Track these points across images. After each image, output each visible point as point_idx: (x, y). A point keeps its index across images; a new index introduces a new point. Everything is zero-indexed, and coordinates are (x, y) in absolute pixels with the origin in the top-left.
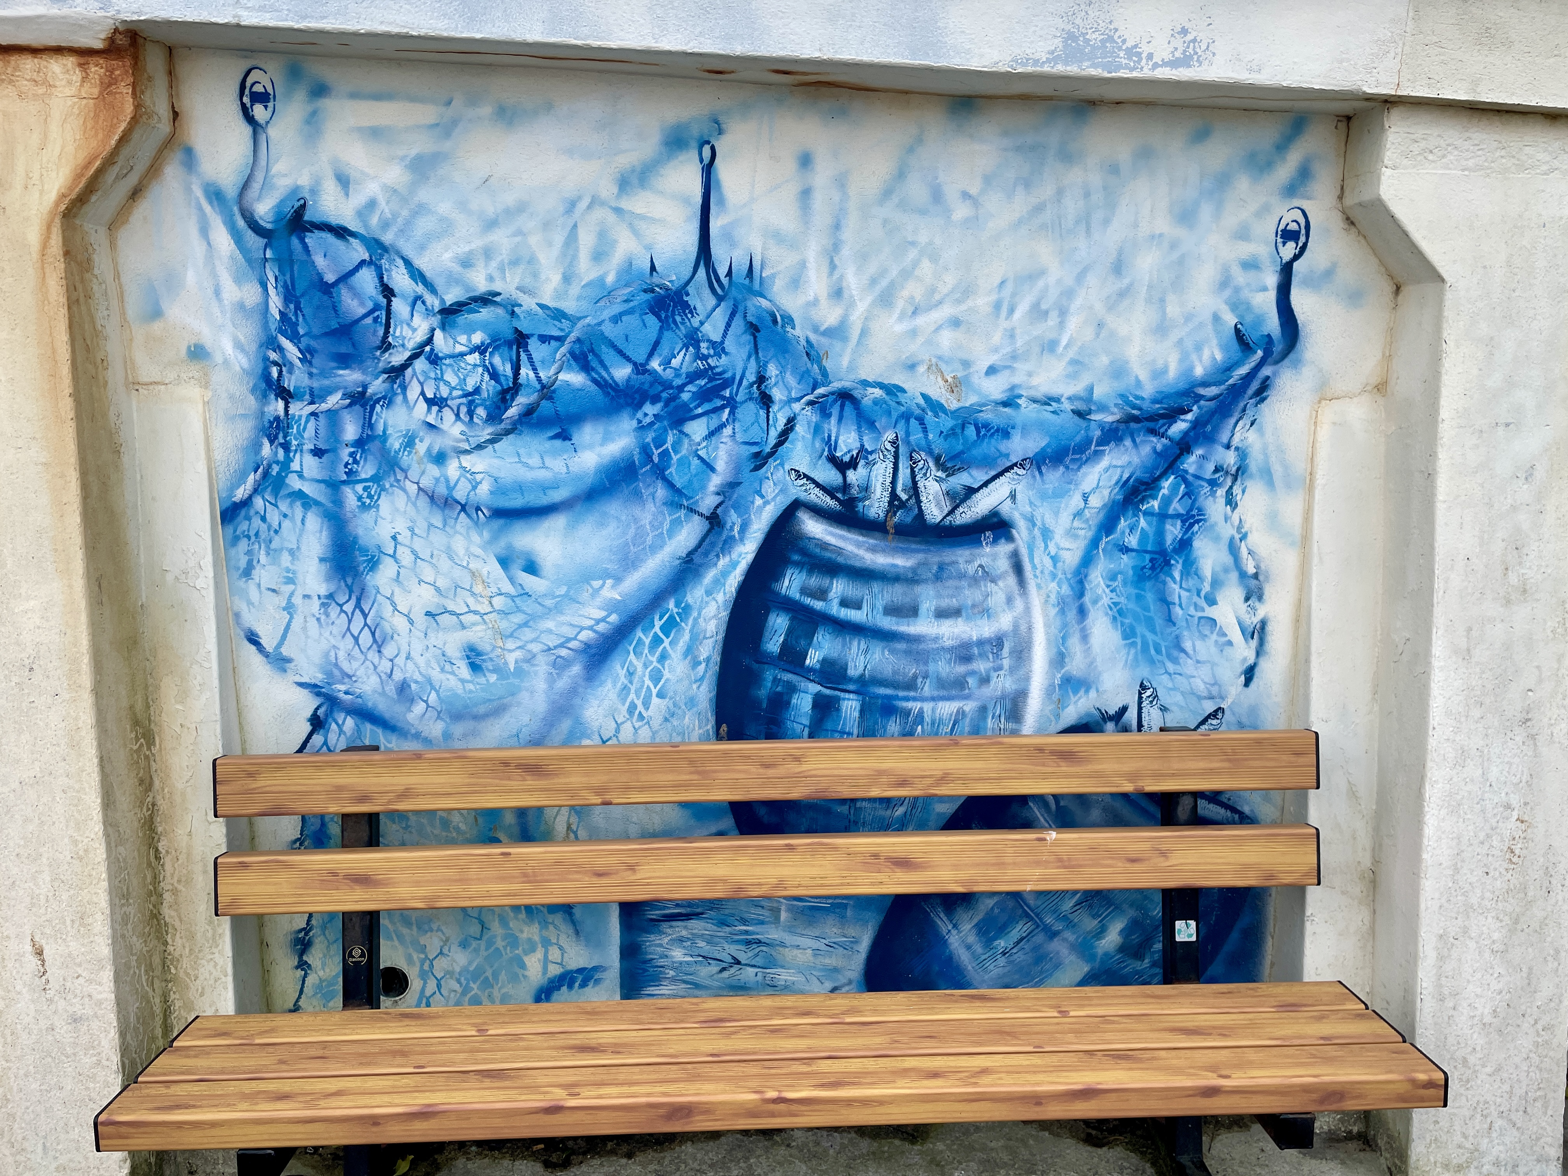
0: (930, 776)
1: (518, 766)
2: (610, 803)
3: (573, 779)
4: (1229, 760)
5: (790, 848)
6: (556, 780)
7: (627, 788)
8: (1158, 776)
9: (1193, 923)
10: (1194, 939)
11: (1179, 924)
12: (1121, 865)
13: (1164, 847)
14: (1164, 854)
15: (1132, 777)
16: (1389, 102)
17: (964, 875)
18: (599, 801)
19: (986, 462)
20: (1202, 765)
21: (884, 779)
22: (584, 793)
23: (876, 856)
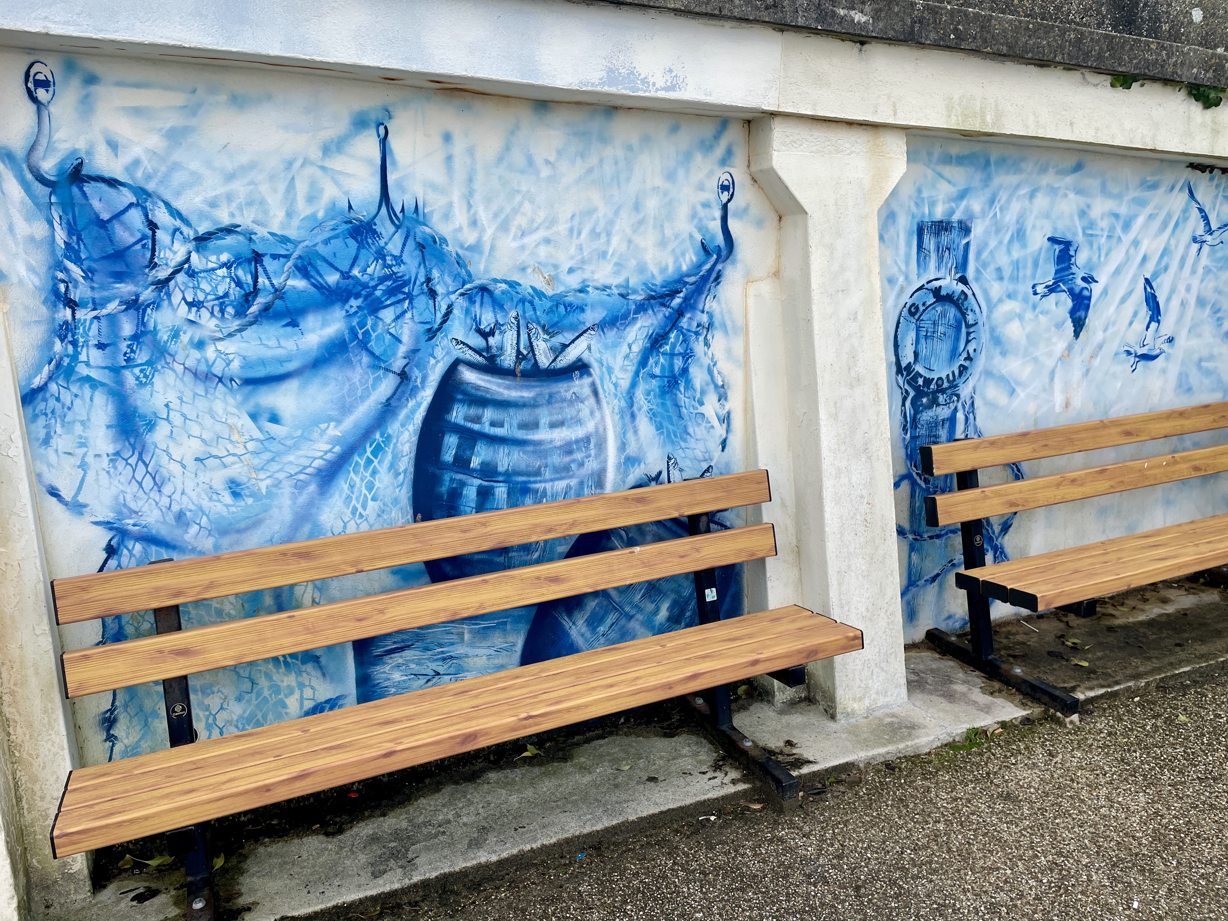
0: (565, 524)
1: (294, 555)
2: (362, 571)
3: (334, 559)
4: (725, 491)
5: (485, 581)
6: (322, 561)
7: (373, 559)
8: (690, 505)
9: (714, 590)
10: (715, 598)
11: (707, 591)
12: (676, 560)
13: (698, 546)
14: (697, 550)
15: (678, 507)
16: (773, 114)
17: (590, 581)
18: (354, 570)
19: (572, 327)
20: (712, 496)
21: (539, 530)
22: (343, 567)
23: (538, 578)
